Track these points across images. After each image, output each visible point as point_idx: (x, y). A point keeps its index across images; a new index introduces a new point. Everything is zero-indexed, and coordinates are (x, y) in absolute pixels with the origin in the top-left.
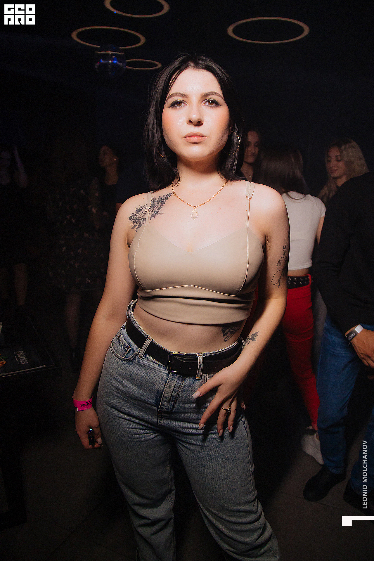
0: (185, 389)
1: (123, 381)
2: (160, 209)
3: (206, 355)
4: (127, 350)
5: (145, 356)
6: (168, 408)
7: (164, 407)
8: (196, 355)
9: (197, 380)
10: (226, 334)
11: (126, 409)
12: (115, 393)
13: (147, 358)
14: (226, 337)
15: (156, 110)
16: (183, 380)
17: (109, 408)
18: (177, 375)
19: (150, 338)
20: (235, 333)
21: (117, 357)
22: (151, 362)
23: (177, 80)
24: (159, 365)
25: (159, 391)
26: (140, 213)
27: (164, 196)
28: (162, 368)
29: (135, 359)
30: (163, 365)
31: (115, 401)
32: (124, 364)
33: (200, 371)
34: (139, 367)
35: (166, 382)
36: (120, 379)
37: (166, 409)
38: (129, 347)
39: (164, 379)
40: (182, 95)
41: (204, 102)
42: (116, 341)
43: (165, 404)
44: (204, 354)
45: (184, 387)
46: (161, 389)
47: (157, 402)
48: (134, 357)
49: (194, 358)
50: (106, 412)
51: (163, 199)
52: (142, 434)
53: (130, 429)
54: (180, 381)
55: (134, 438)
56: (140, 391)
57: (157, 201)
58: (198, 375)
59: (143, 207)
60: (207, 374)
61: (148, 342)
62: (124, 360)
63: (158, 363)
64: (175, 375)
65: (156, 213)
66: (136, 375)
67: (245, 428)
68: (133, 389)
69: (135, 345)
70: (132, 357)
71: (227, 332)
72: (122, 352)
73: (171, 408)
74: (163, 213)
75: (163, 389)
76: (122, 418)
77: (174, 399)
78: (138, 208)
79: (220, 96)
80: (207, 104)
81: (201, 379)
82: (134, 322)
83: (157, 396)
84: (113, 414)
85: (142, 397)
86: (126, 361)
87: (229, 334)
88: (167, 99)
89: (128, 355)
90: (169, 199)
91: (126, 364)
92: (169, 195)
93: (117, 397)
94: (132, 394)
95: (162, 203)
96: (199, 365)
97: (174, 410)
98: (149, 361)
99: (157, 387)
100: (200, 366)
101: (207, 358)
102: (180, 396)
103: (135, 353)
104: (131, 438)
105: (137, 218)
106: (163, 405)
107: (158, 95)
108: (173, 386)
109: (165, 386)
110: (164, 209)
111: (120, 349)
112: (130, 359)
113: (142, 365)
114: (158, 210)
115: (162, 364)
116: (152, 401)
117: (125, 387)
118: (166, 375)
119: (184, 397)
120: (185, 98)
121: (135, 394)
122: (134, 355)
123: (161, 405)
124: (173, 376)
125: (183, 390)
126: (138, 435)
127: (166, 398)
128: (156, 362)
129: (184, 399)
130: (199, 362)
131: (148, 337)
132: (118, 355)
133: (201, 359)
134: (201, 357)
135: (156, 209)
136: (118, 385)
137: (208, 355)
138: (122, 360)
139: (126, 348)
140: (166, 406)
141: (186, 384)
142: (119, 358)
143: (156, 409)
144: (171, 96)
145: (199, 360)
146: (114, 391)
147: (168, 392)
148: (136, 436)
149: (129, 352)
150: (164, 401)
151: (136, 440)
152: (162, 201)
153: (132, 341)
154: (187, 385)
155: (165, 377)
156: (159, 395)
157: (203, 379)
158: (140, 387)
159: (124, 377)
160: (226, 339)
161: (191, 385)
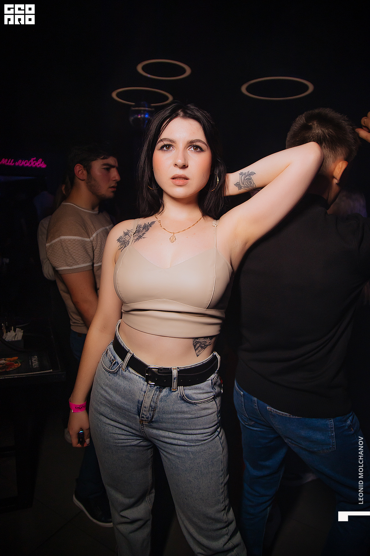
0: (162, 400)
1: (110, 391)
2: (144, 233)
3: (180, 369)
4: (113, 363)
5: (127, 368)
6: (148, 417)
7: (145, 416)
8: (171, 368)
9: (173, 391)
10: (197, 349)
11: (113, 416)
12: (103, 402)
13: (129, 370)
14: (197, 351)
15: (148, 150)
16: (160, 392)
17: (98, 415)
18: (154, 386)
19: (131, 352)
20: (206, 348)
21: (105, 369)
22: (132, 374)
23: (167, 126)
24: (139, 377)
25: (139, 401)
26: (127, 236)
27: (148, 223)
28: (142, 380)
29: (119, 371)
30: (143, 377)
31: (103, 409)
32: (110, 375)
33: (175, 384)
34: (122, 379)
35: (145, 392)
36: (107, 388)
37: (146, 418)
38: (114, 360)
39: (143, 390)
40: (171, 141)
41: (190, 147)
42: (105, 355)
43: (145, 413)
44: (178, 368)
45: (162, 398)
46: (141, 399)
47: (138, 411)
48: (118, 369)
49: (169, 371)
50: (95, 418)
51: (148, 226)
52: (125, 440)
53: (116, 435)
54: (158, 393)
55: (118, 443)
56: (123, 401)
57: (142, 227)
58: (173, 387)
59: (130, 231)
60: (183, 386)
61: (129, 356)
62: (110, 372)
63: (138, 375)
64: (152, 386)
65: (140, 237)
66: (120, 386)
67: (221, 443)
68: (118, 399)
69: (120, 359)
70: (116, 369)
71: (198, 347)
72: (109, 364)
73: (150, 417)
74: (145, 237)
75: (143, 399)
76: (109, 424)
77: (153, 409)
78: (126, 231)
79: (204, 143)
80: (192, 149)
81: (176, 391)
82: (118, 338)
83: (138, 406)
84: (101, 420)
85: (125, 406)
86: (112, 373)
87: (200, 348)
88: (158, 143)
89: (113, 367)
90: (153, 226)
91: (112, 376)
92: (153, 223)
93: (105, 405)
94: (117, 404)
95: (146, 229)
96: (173, 378)
97: (153, 420)
98: (130, 373)
99: (138, 398)
100: (175, 379)
101: (181, 372)
102: (158, 406)
103: (118, 366)
104: (116, 443)
105: (124, 241)
106: (143, 414)
107: (151, 138)
108: (151, 396)
109: (144, 396)
110: (147, 234)
111: (107, 362)
112: (115, 371)
113: (124, 377)
114: (142, 235)
115: (141, 376)
116: (135, 410)
117: (111, 396)
118: (145, 386)
119: (161, 408)
120: (173, 143)
121: (119, 402)
122: (118, 367)
123: (142, 414)
124: (151, 387)
125: (161, 401)
126: (122, 441)
127: (145, 407)
128: (136, 373)
129: (162, 410)
130: (173, 375)
131: (129, 351)
132: (105, 367)
133: (175, 373)
134: (176, 370)
135: (141, 234)
136: (106, 394)
137: (182, 369)
138: (108, 372)
139: (111, 361)
140: (146, 415)
141: (162, 396)
142: (106, 370)
143: (138, 417)
144: (161, 140)
145: (174, 373)
146: (102, 399)
147: (147, 403)
148: (120, 441)
149: (114, 364)
150: (144, 411)
151: (120, 445)
152: (147, 228)
153: (117, 355)
154: (164, 396)
155: (144, 388)
156: (140, 405)
157: (178, 390)
158: (123, 397)
159: (110, 387)
160: (198, 354)
161: (168, 396)
